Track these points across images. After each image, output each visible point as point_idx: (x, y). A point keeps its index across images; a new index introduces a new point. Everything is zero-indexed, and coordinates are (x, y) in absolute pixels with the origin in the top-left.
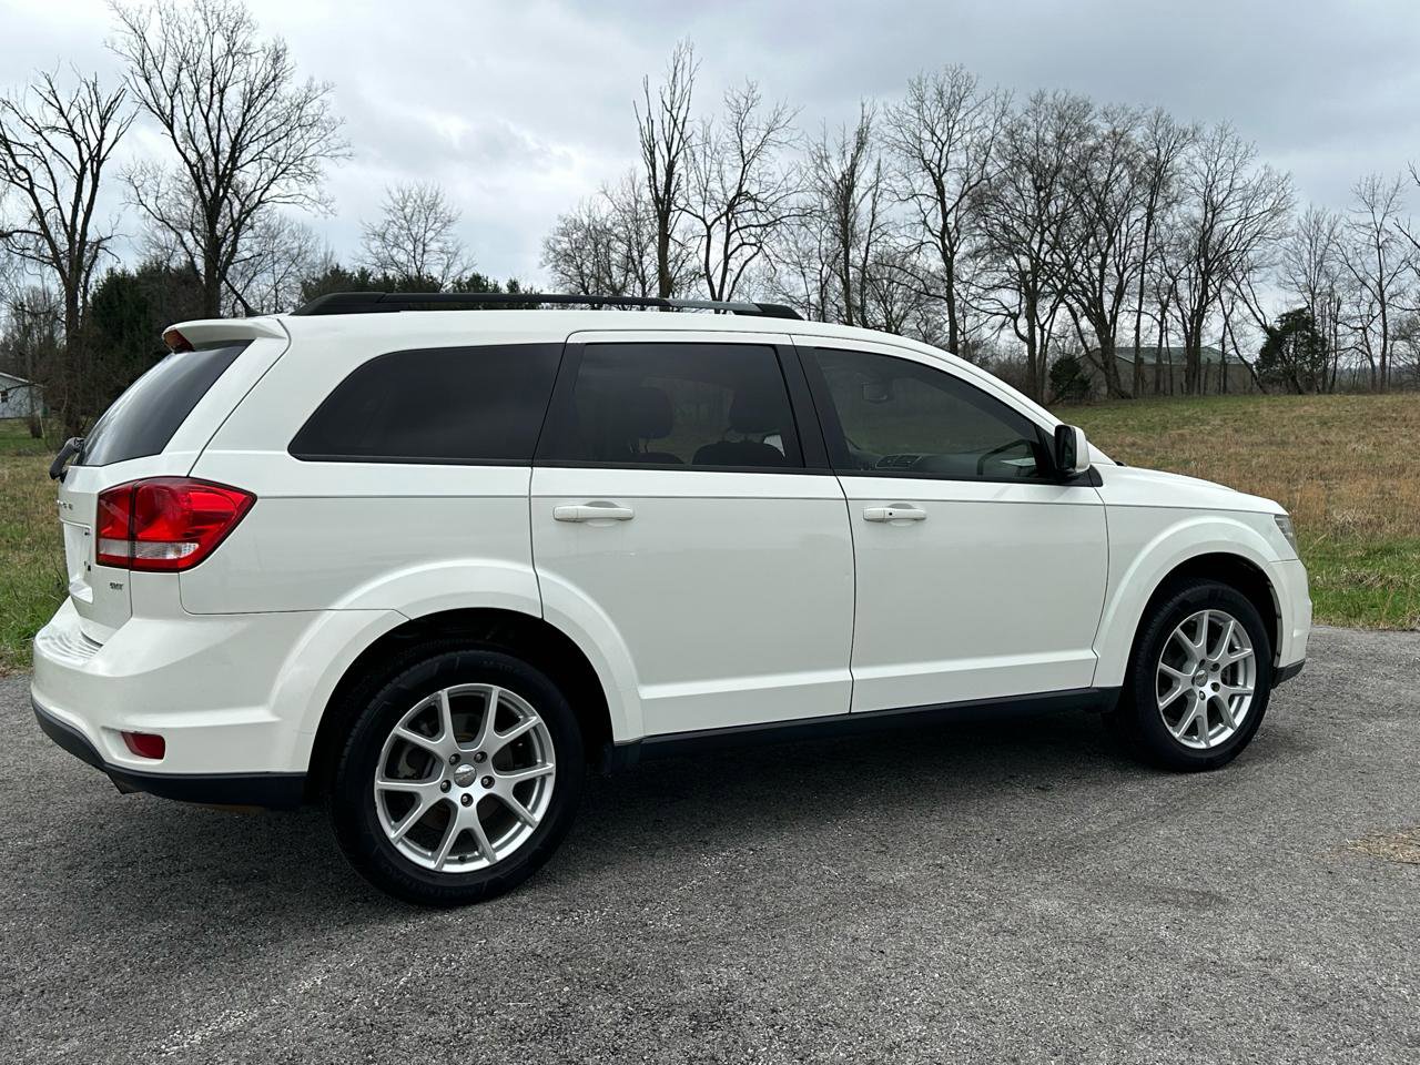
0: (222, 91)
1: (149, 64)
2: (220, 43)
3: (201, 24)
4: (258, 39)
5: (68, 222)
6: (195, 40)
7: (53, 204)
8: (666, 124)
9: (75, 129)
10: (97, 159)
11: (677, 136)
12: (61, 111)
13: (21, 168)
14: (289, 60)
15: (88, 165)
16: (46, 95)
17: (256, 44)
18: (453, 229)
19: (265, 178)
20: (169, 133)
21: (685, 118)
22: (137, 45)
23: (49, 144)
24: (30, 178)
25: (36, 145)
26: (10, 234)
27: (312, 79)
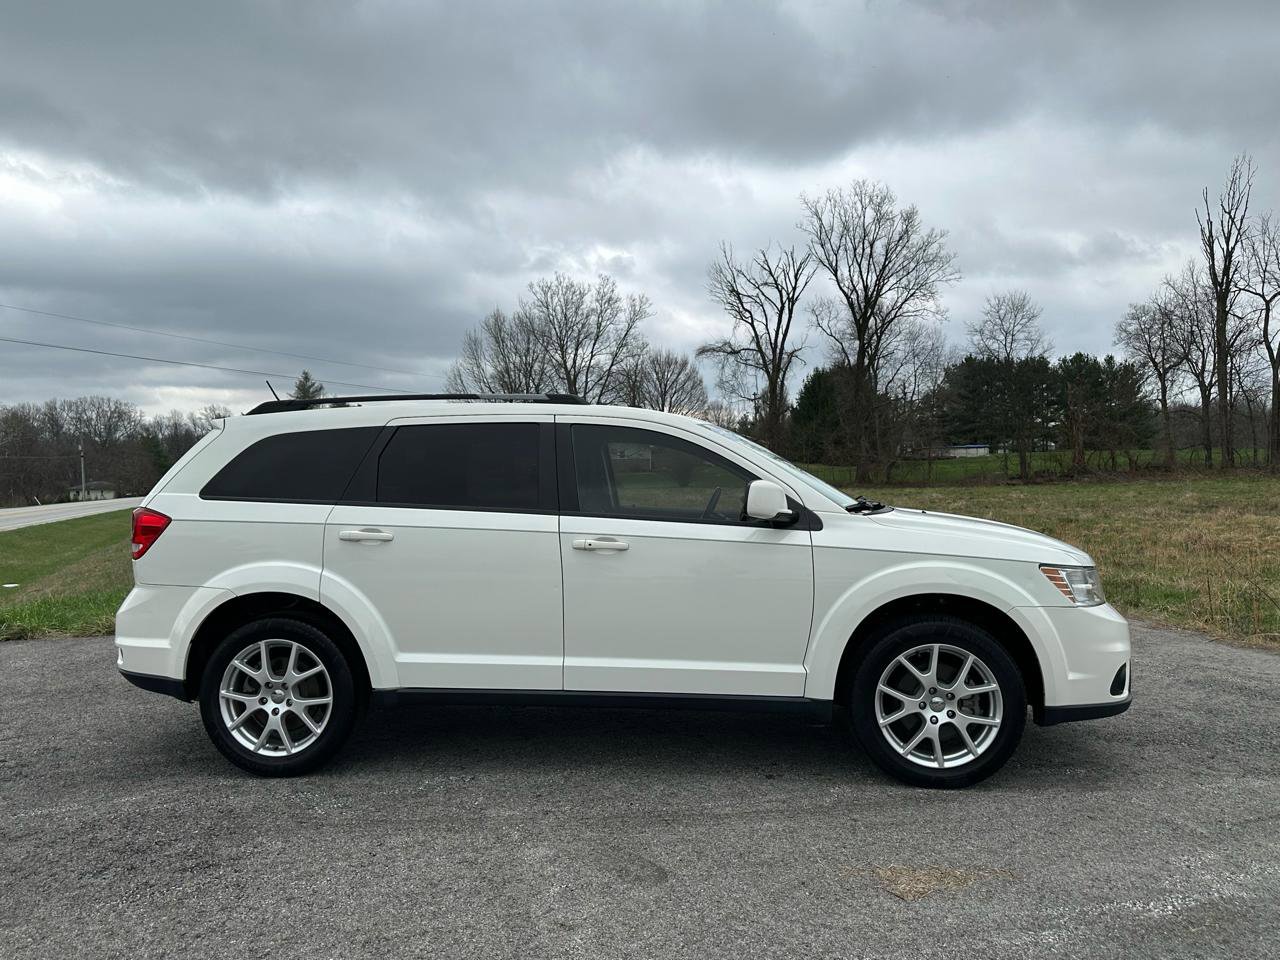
0: (872, 246)
1: (823, 236)
2: (870, 214)
3: (859, 204)
4: (896, 208)
5: (773, 341)
6: (855, 215)
7: (765, 331)
8: (1225, 224)
9: (779, 282)
10: (792, 301)
11: (1234, 232)
12: (771, 273)
13: (747, 310)
14: (917, 219)
15: (786, 305)
16: (762, 263)
17: (896, 212)
18: (1036, 322)
19: (900, 301)
20: (834, 277)
21: (1243, 216)
22: (817, 224)
23: (763, 294)
24: (751, 317)
25: (757, 296)
26: (739, 351)
27: (933, 230)
